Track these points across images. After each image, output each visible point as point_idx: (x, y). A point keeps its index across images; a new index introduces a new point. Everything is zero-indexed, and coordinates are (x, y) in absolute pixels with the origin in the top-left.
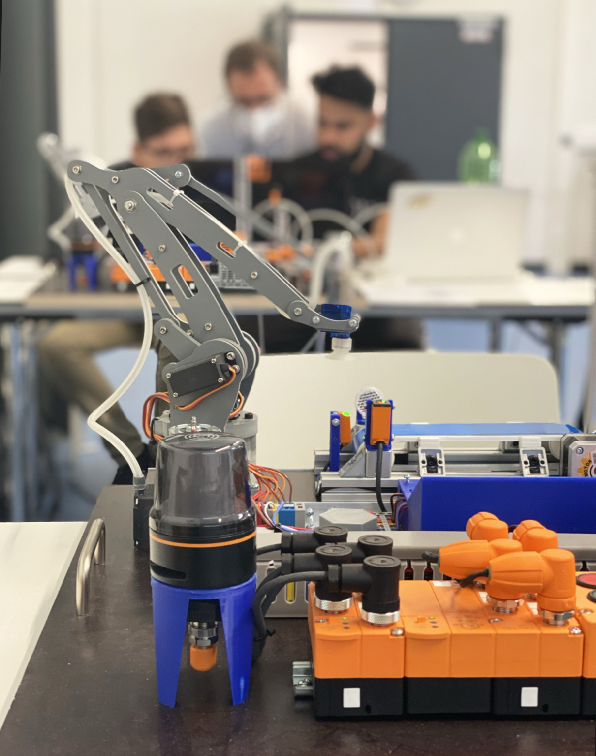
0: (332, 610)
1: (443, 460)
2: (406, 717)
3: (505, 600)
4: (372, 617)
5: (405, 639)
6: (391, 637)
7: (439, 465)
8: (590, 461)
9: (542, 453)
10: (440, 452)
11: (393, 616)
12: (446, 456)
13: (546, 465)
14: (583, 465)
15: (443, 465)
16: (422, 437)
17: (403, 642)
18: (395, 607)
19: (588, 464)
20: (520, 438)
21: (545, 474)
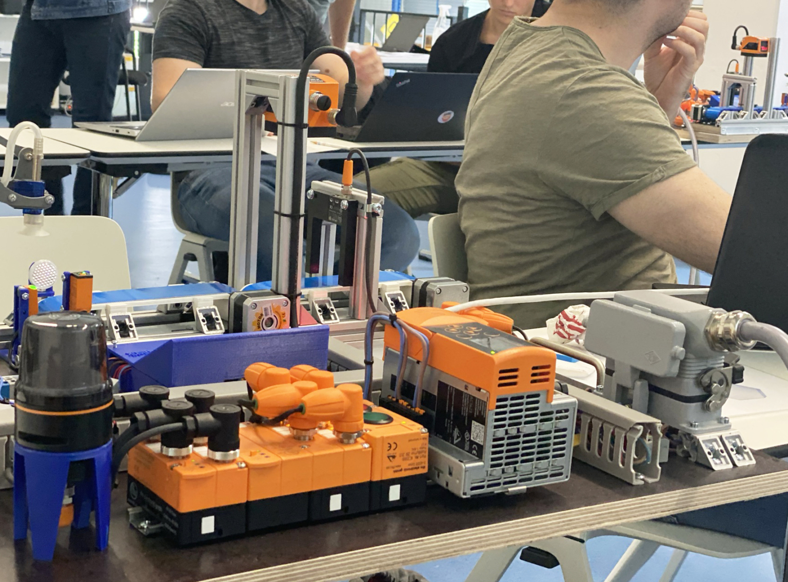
0: (178, 455)
1: (133, 324)
2: (250, 534)
3: (308, 430)
4: (218, 455)
5: (249, 469)
6: (239, 470)
7: (131, 329)
8: (262, 315)
9: (214, 310)
10: (129, 317)
11: (235, 454)
12: (134, 319)
13: (220, 321)
14: (256, 319)
15: (134, 328)
16: (111, 305)
17: (247, 473)
18: (236, 446)
19: (260, 318)
20: (193, 299)
21: (221, 329)
